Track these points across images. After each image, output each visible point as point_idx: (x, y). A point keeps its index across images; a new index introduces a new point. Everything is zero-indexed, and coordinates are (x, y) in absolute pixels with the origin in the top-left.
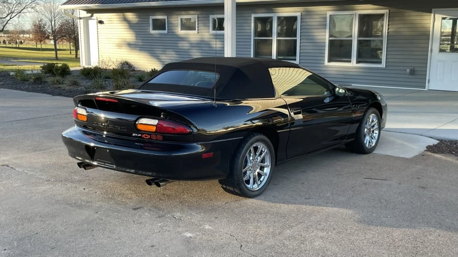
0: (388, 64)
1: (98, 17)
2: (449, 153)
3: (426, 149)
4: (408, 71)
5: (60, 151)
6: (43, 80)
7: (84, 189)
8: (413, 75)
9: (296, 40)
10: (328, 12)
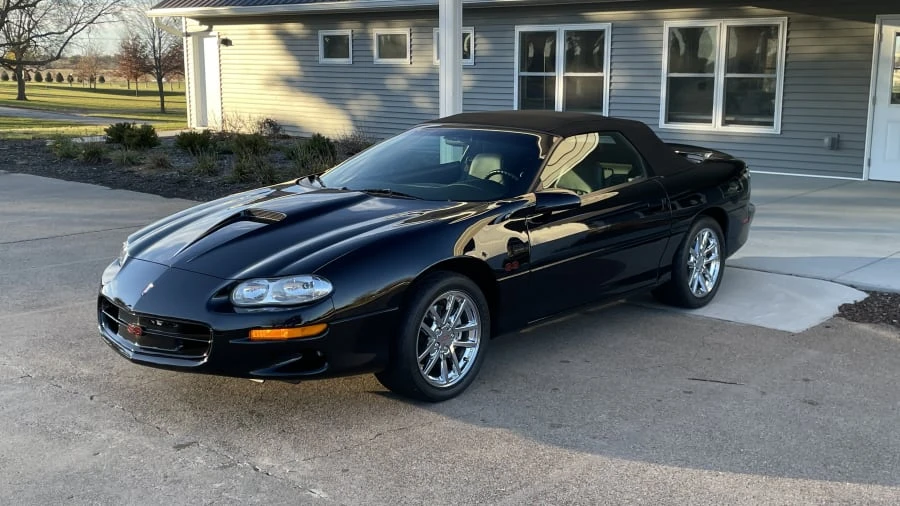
0: (786, 127)
1: (222, 32)
2: (884, 321)
3: (837, 312)
4: (827, 140)
5: (77, 309)
6: (103, 156)
7: (91, 398)
8: (838, 149)
9: (603, 77)
10: (665, 21)
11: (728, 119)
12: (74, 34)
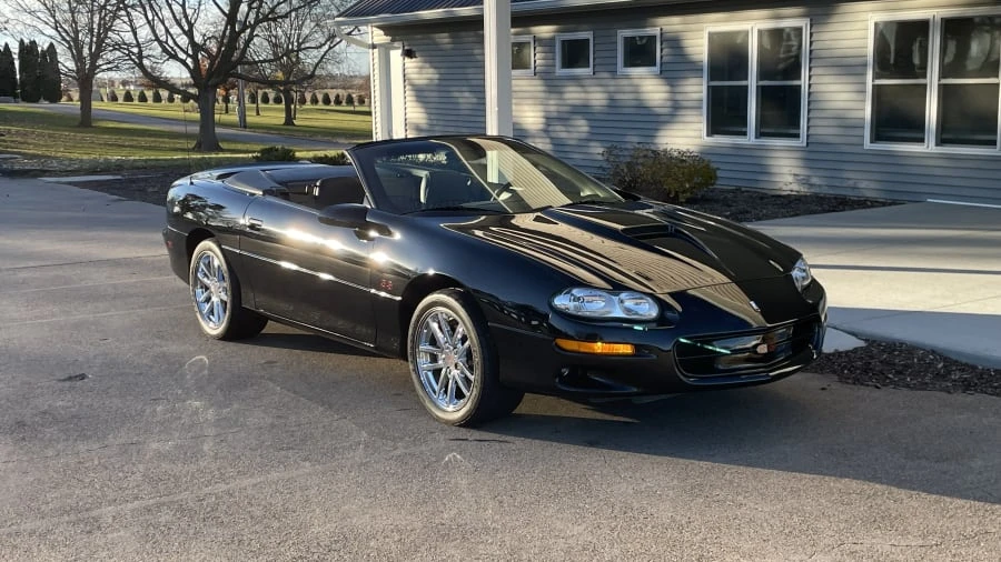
1: (406, 43)
9: (801, 86)
10: (870, 14)
11: (944, 136)
12: (330, 48)
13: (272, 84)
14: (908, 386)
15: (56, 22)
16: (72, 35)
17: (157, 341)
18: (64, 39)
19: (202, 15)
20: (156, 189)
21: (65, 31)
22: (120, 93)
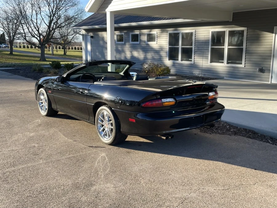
0: (246, 65)
1: (91, 34)
4: (258, 69)
8: (262, 72)
9: (192, 48)
10: (210, 29)
11: (229, 62)
12: (75, 35)
13: (61, 44)
14: (219, 133)
15: (3, 27)
16: (8, 30)
17: (8, 118)
18: (6, 31)
19: (41, 26)
20: (23, 72)
21: (6, 29)
22: (22, 46)
